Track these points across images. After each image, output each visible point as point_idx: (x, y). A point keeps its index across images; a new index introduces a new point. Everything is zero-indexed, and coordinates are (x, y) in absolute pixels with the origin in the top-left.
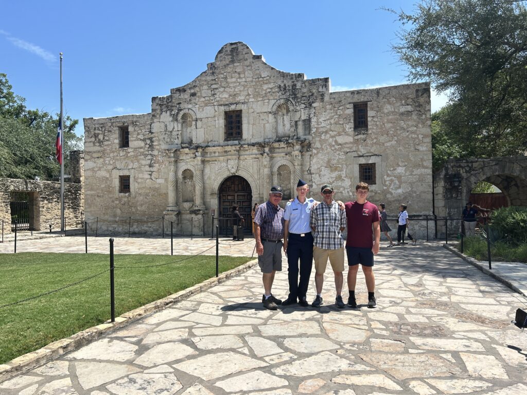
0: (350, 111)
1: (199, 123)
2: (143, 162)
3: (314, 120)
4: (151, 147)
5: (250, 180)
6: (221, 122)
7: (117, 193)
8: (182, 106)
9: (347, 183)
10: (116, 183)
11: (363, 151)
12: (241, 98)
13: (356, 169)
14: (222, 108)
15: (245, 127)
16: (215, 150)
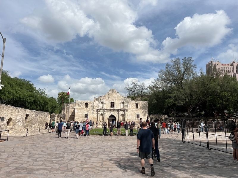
0: (135, 105)
1: (105, 104)
2: (91, 111)
3: (128, 106)
4: (93, 108)
5: (116, 116)
6: (110, 104)
7: (84, 118)
8: (101, 100)
9: (134, 118)
10: (84, 116)
11: (137, 112)
12: (114, 100)
13: (136, 115)
14: (110, 102)
15: (115, 106)
16: (108, 110)
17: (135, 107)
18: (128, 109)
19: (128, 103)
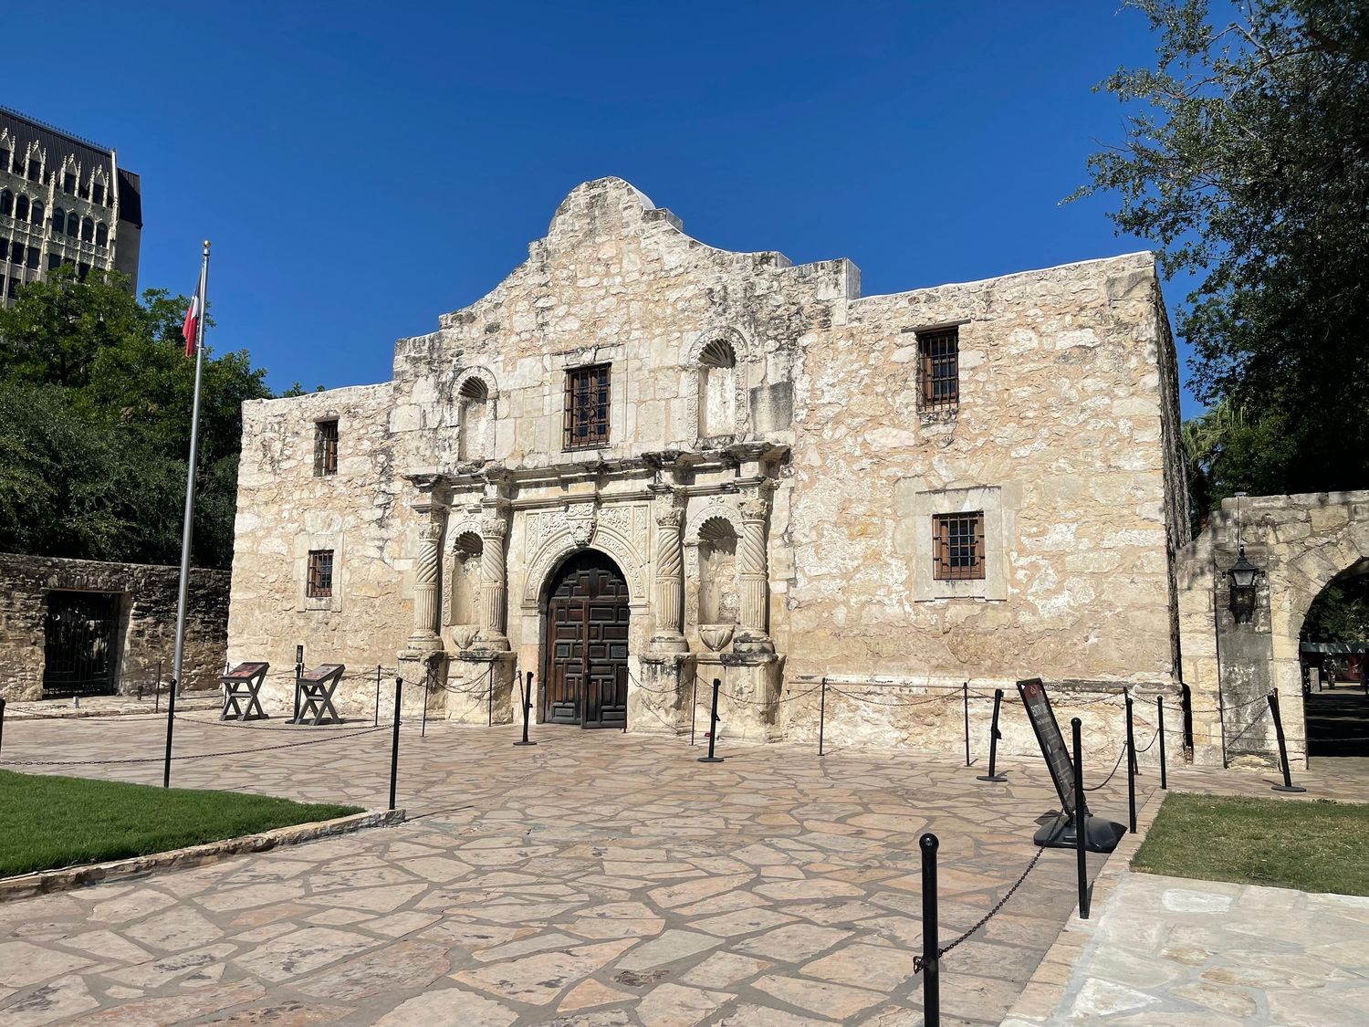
0: (907, 353)
1: (503, 406)
2: (367, 516)
3: (801, 386)
4: (387, 471)
5: (624, 564)
6: (556, 399)
7: (303, 601)
8: (465, 360)
9: (897, 573)
10: (301, 570)
11: (944, 474)
12: (608, 332)
13: (925, 531)
15: (616, 411)
16: (539, 478)
17: (910, 395)
18: (785, 438)
19: (789, 344)
